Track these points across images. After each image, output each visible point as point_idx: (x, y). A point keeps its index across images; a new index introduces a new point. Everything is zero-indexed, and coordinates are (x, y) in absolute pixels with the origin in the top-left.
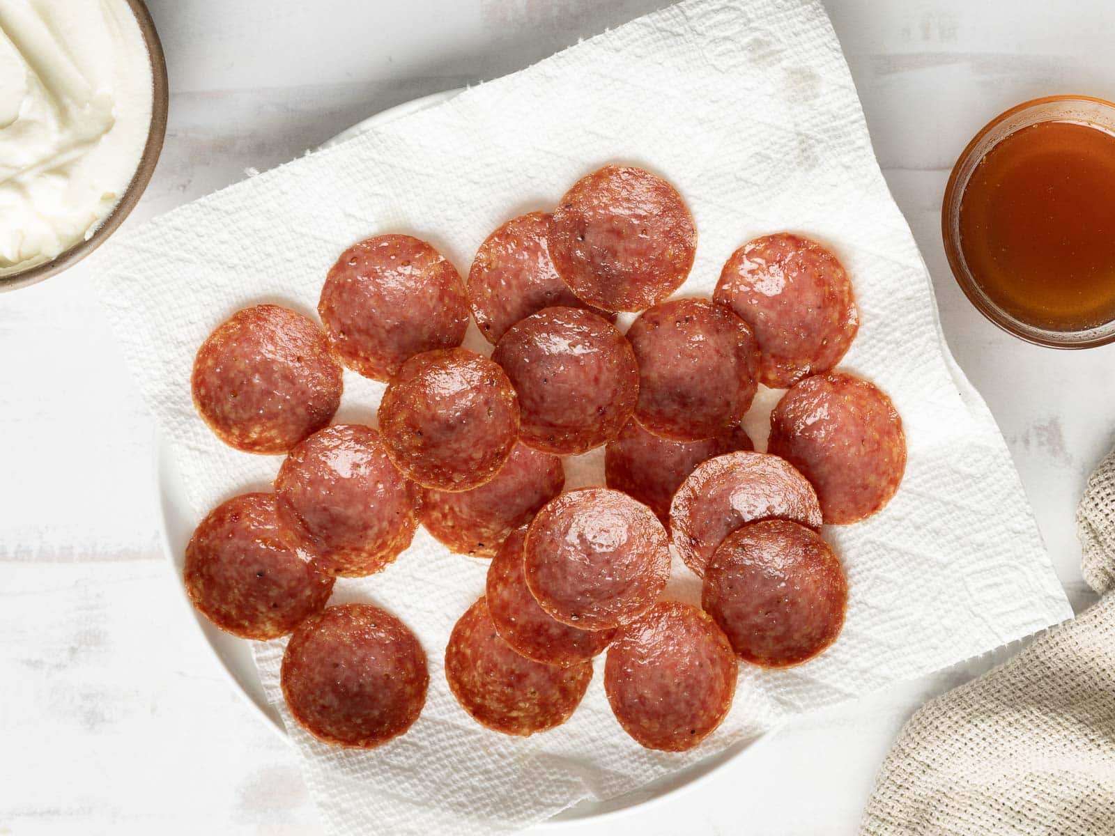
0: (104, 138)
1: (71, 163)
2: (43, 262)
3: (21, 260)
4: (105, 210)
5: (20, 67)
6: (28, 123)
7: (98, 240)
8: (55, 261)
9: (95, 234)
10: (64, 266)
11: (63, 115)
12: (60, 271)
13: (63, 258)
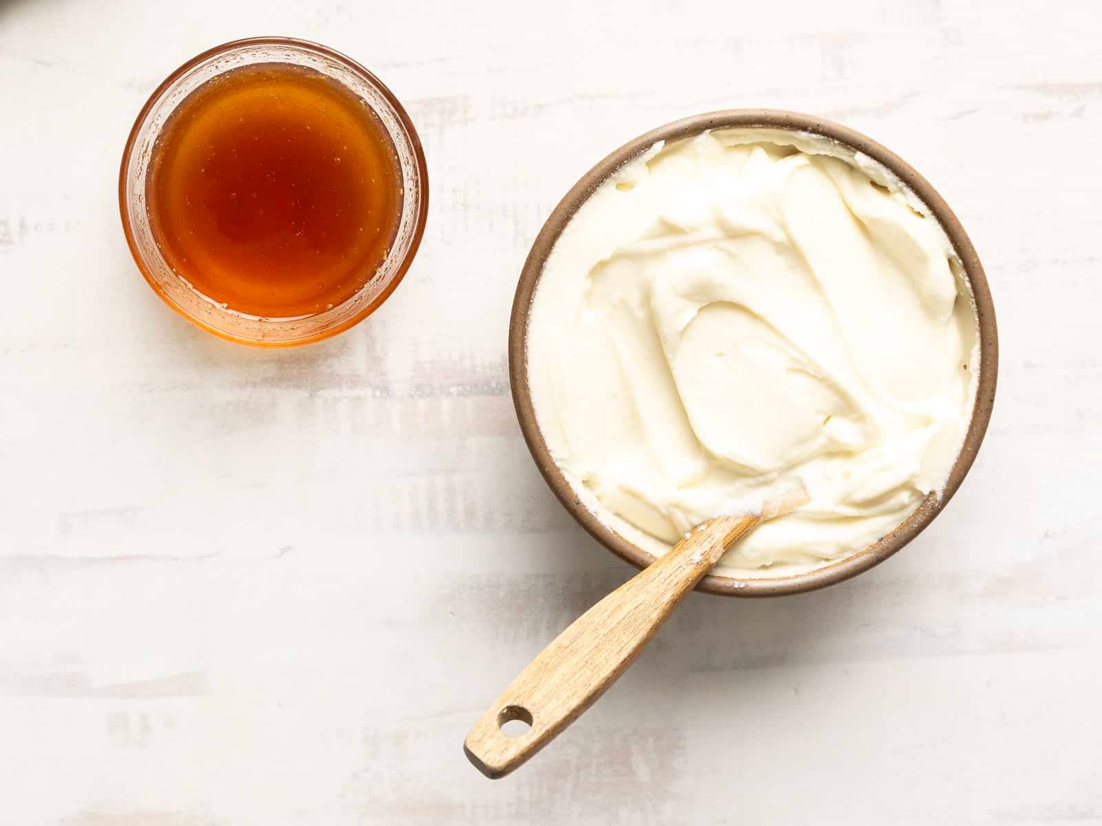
0: (607, 255)
1: (654, 236)
2: (723, 132)
3: (751, 146)
4: (632, 171)
5: (681, 366)
6: (688, 296)
7: (650, 137)
8: (707, 128)
9: (651, 145)
10: (698, 120)
11: (647, 299)
12: (704, 115)
13: (696, 130)
